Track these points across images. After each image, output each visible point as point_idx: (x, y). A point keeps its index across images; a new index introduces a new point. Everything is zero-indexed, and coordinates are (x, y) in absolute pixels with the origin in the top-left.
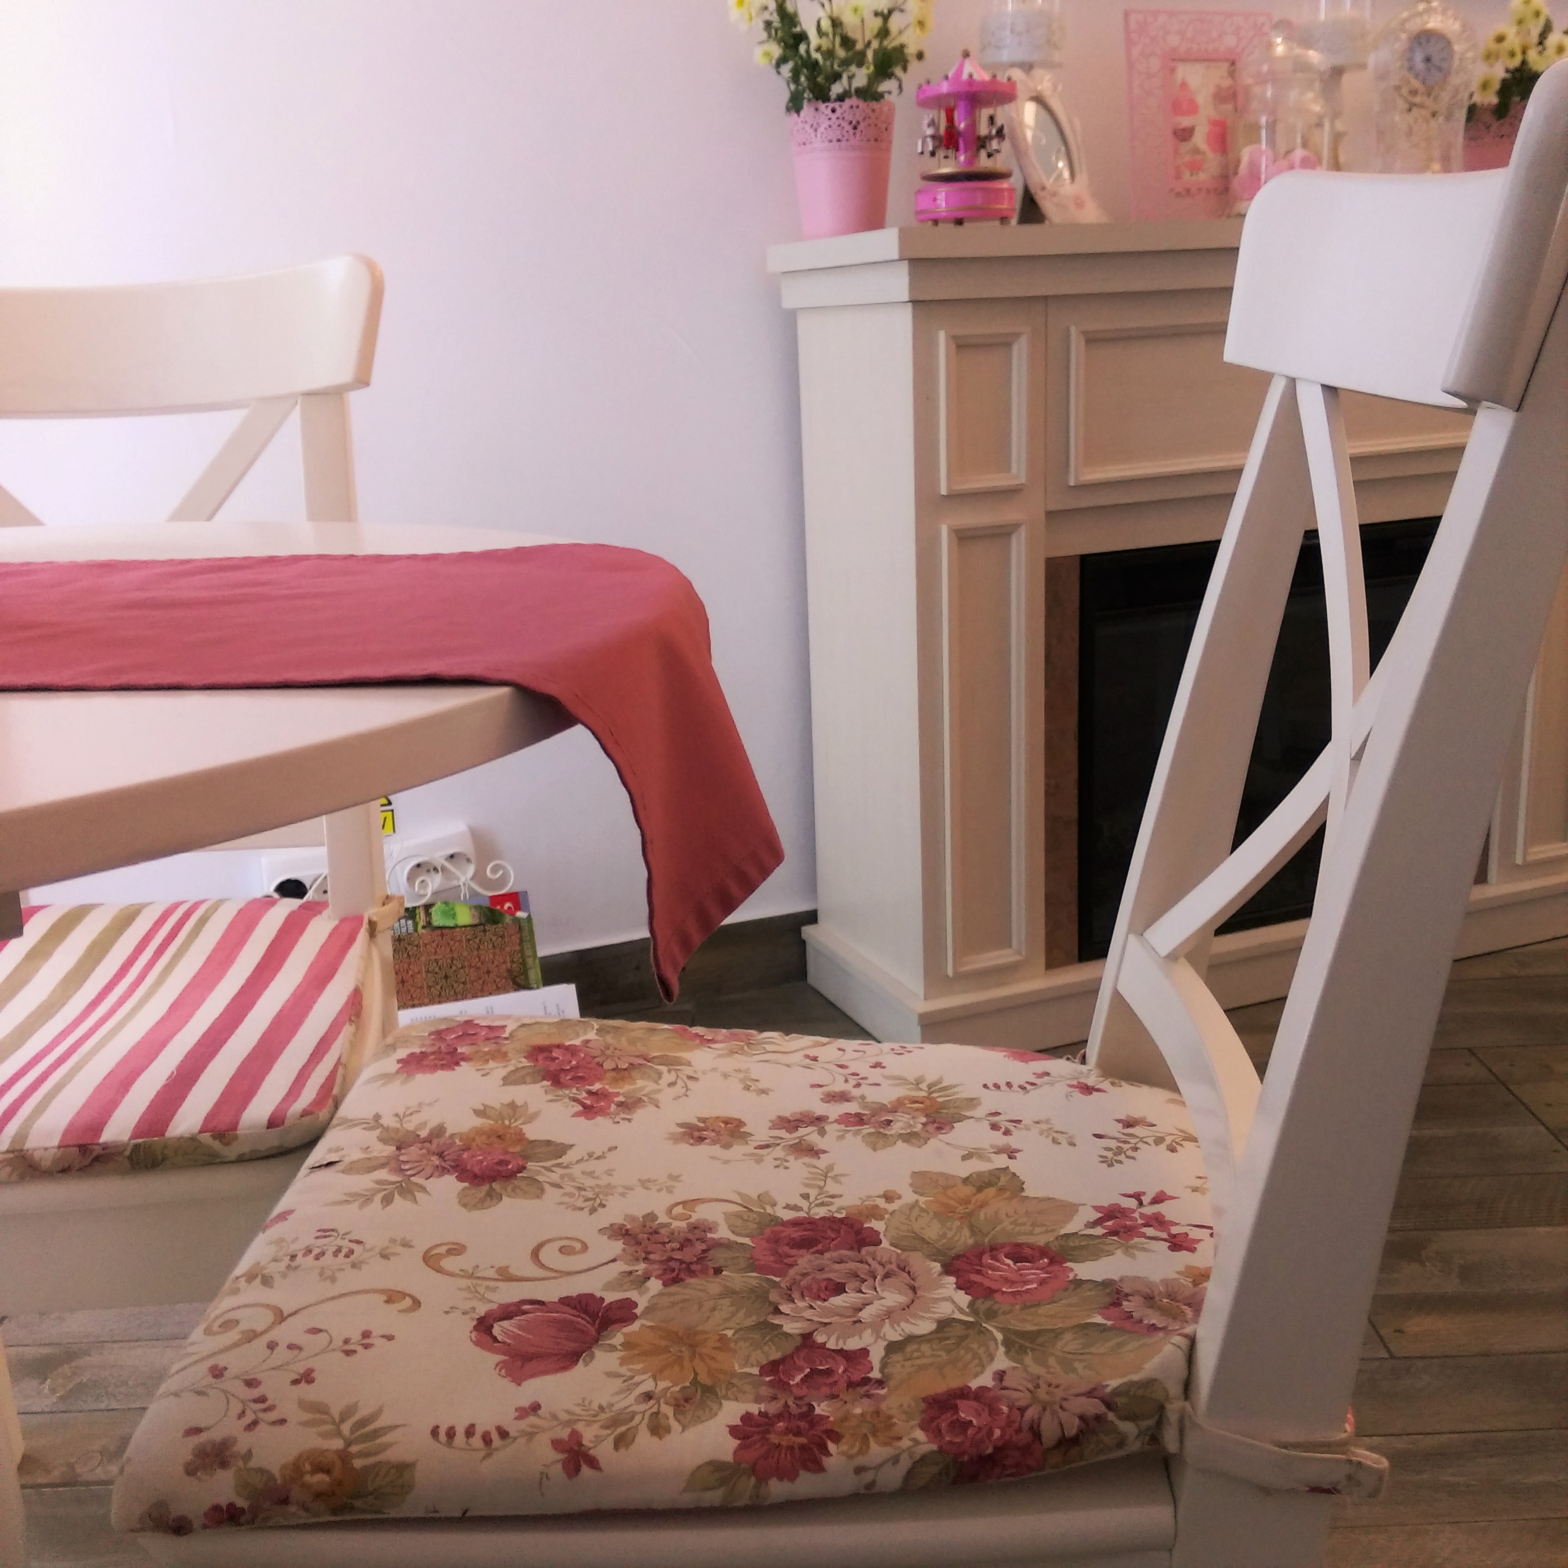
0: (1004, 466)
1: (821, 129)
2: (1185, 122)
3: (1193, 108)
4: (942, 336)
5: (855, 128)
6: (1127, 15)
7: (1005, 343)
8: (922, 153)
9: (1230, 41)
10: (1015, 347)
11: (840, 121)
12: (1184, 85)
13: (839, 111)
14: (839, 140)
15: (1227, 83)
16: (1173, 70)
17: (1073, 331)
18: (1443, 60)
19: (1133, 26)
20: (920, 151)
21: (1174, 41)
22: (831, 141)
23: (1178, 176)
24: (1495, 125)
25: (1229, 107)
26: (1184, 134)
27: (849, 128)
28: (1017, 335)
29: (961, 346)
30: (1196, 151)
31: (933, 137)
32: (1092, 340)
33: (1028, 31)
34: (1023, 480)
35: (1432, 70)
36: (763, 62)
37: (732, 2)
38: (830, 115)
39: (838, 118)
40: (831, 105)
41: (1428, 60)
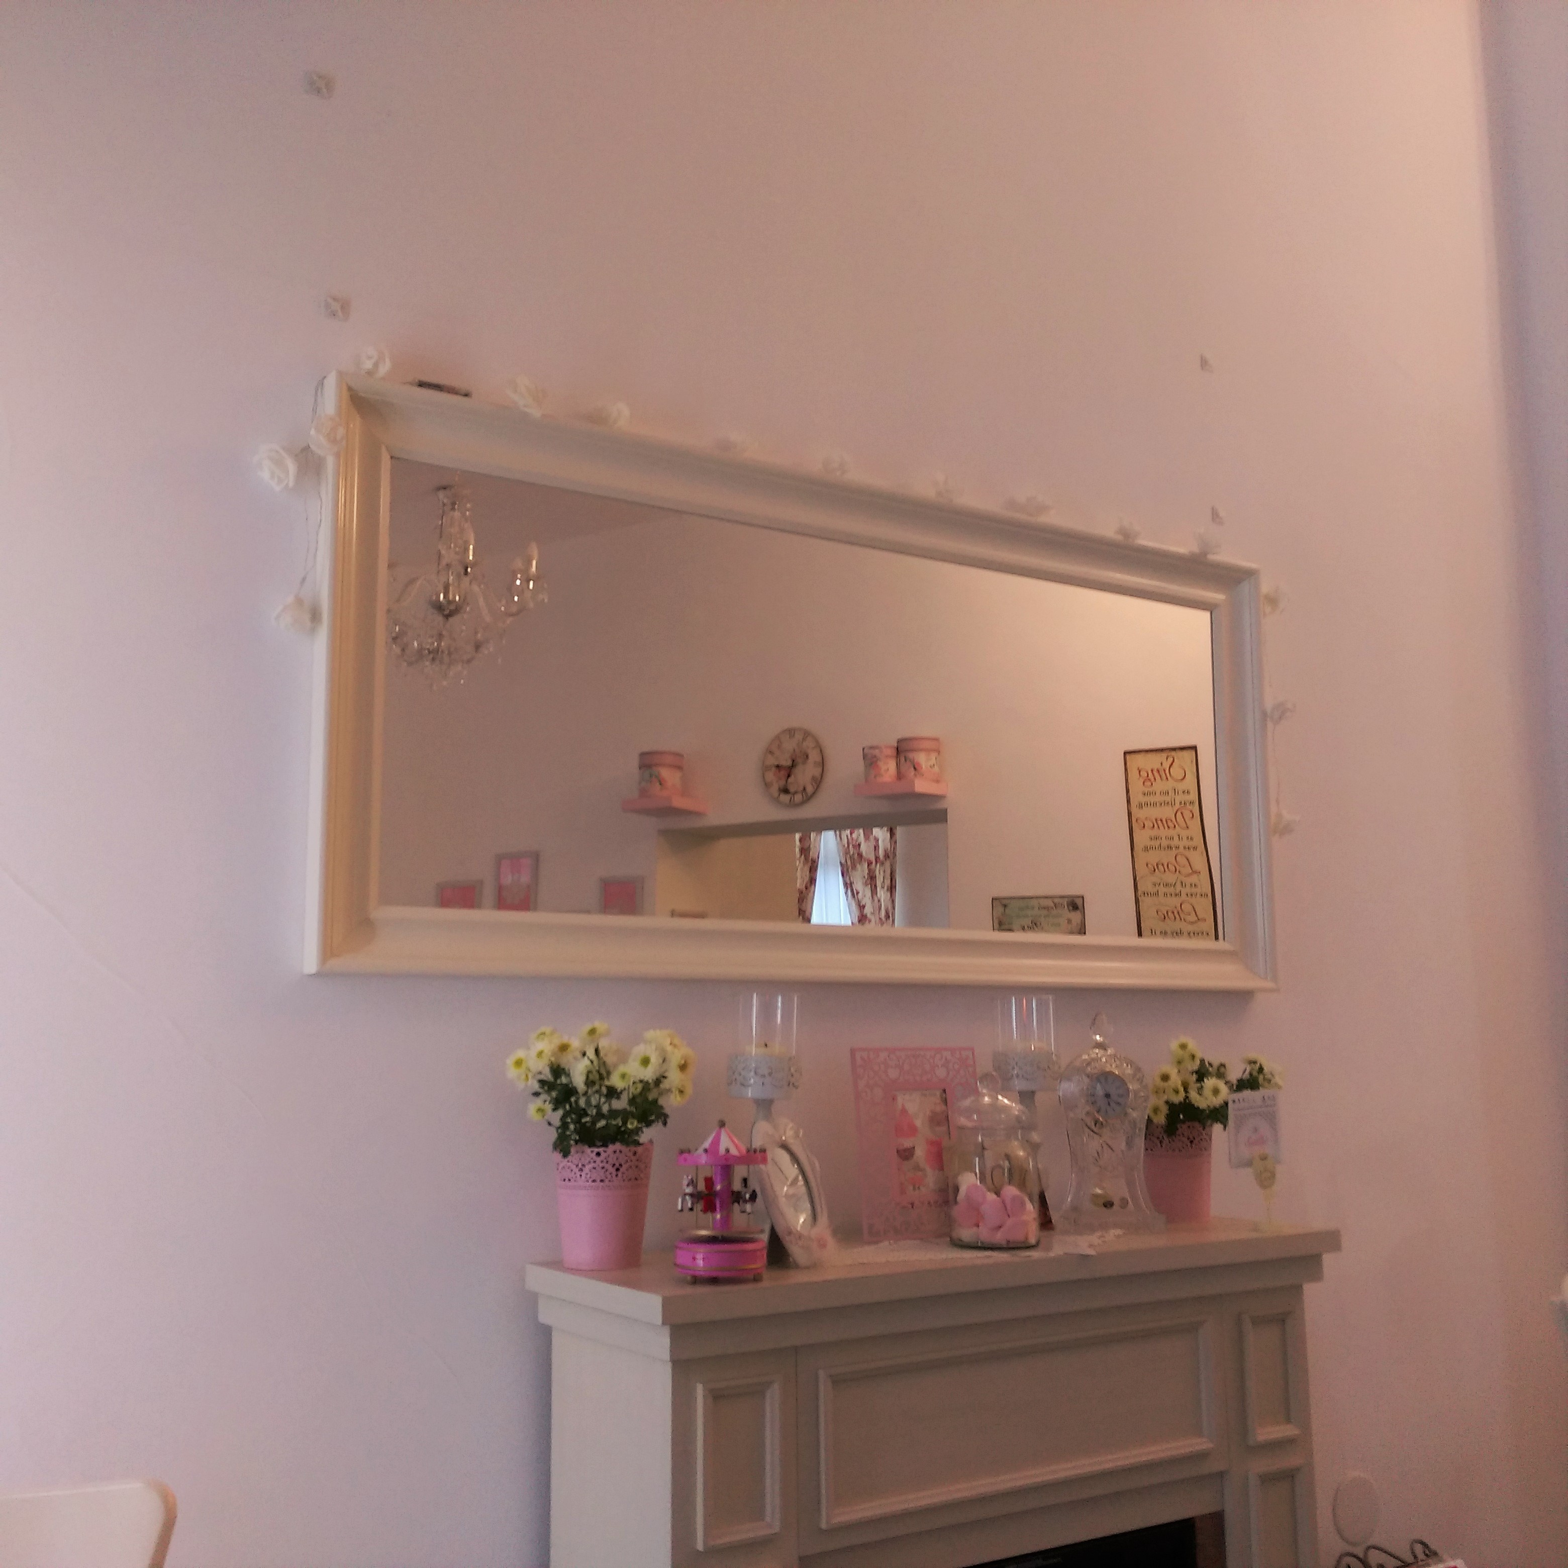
0: (758, 1514)
1: (587, 1169)
2: (907, 1143)
3: (913, 1130)
4: (700, 1390)
5: (618, 1170)
6: (853, 1052)
7: (757, 1392)
8: (682, 1210)
9: (941, 1073)
10: (768, 1395)
11: (604, 1164)
12: (904, 1111)
13: (603, 1155)
14: (602, 1181)
15: (940, 1108)
16: (894, 1098)
17: (822, 1374)
18: (1121, 1096)
19: (859, 1062)
20: (680, 1208)
21: (893, 1074)
22: (594, 1181)
23: (903, 1192)
24: (1166, 1140)
25: (944, 1129)
26: (906, 1154)
27: (613, 1170)
28: (769, 1384)
29: (716, 1397)
30: (917, 1168)
31: (691, 1195)
32: (837, 1381)
33: (770, 1074)
34: (776, 1529)
35: (1112, 1104)
36: (537, 1117)
37: (510, 1061)
38: (595, 1158)
39: (602, 1162)
40: (596, 1150)
41: (1108, 1096)
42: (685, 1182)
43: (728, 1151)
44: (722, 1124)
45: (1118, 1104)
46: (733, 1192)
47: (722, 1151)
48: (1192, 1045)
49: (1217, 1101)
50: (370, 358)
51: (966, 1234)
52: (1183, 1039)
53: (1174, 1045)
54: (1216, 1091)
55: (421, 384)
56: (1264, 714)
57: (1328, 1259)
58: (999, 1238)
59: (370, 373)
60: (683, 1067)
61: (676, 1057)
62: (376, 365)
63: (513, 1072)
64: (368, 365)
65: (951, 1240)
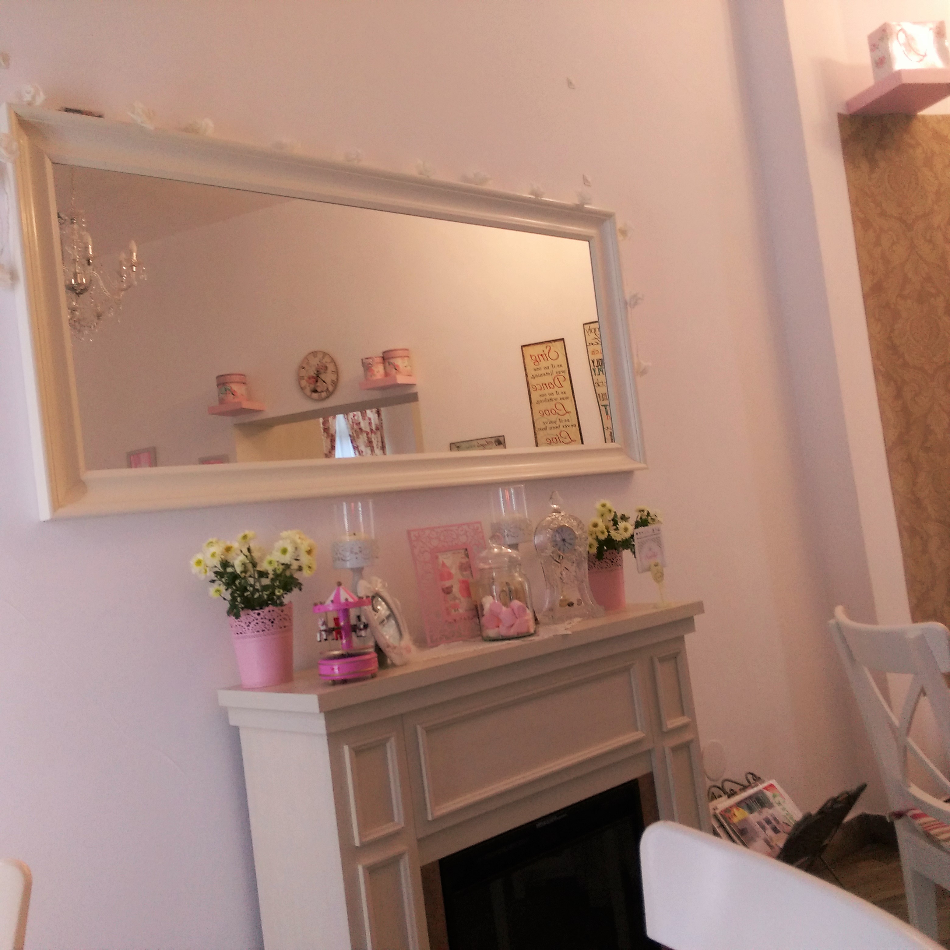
0: (390, 818)
1: (252, 625)
2: (447, 584)
3: (450, 576)
4: (346, 749)
5: (272, 622)
6: (409, 532)
7: (382, 744)
8: (320, 641)
9: (463, 539)
10: (388, 745)
11: (263, 620)
12: (444, 565)
13: (262, 614)
14: (263, 630)
15: (465, 560)
16: (437, 558)
17: (419, 727)
18: (571, 539)
19: (413, 538)
20: (319, 640)
21: (435, 543)
22: (258, 631)
23: (449, 613)
24: (597, 563)
25: (468, 573)
26: (448, 591)
27: (269, 623)
28: (388, 739)
29: (357, 752)
30: (455, 598)
31: (325, 631)
32: (429, 731)
33: (360, 552)
34: (402, 825)
35: (567, 545)
36: (216, 596)
37: (193, 562)
38: (257, 617)
39: (262, 618)
40: (257, 612)
41: (564, 540)
42: (320, 623)
43: (346, 599)
44: (339, 584)
45: (571, 544)
46: (351, 626)
47: (343, 600)
48: (609, 505)
49: (627, 535)
50: (28, 93)
51: (492, 633)
52: (603, 501)
53: (598, 506)
54: (626, 530)
55: (67, 110)
56: (626, 303)
57: (697, 619)
58: (512, 632)
59: (30, 104)
60: (309, 552)
61: (304, 546)
62: (34, 98)
63: (195, 569)
64: (28, 98)
65: (483, 637)
